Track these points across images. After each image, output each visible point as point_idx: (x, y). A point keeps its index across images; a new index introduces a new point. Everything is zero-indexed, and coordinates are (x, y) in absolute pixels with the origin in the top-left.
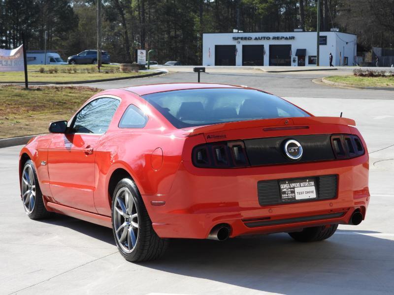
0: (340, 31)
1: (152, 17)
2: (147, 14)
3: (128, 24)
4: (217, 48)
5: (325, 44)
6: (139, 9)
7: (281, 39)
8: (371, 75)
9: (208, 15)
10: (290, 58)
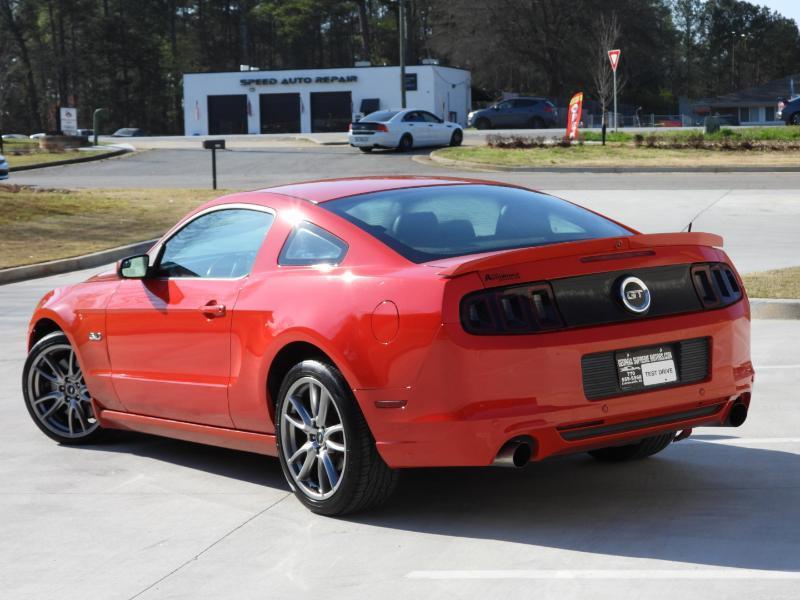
0: (440, 65)
1: (78, 44)
2: (69, 38)
3: (34, 58)
4: (213, 101)
5: (414, 88)
6: (54, 30)
7: (332, 81)
8: (520, 144)
9: (187, 39)
10: (350, 116)
